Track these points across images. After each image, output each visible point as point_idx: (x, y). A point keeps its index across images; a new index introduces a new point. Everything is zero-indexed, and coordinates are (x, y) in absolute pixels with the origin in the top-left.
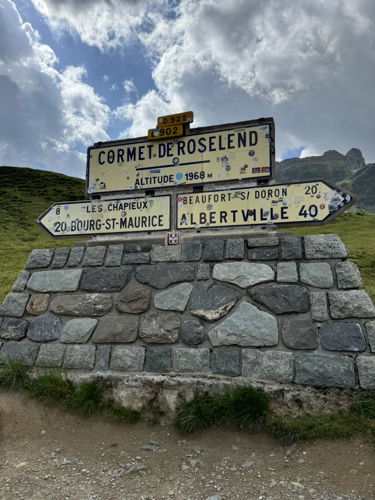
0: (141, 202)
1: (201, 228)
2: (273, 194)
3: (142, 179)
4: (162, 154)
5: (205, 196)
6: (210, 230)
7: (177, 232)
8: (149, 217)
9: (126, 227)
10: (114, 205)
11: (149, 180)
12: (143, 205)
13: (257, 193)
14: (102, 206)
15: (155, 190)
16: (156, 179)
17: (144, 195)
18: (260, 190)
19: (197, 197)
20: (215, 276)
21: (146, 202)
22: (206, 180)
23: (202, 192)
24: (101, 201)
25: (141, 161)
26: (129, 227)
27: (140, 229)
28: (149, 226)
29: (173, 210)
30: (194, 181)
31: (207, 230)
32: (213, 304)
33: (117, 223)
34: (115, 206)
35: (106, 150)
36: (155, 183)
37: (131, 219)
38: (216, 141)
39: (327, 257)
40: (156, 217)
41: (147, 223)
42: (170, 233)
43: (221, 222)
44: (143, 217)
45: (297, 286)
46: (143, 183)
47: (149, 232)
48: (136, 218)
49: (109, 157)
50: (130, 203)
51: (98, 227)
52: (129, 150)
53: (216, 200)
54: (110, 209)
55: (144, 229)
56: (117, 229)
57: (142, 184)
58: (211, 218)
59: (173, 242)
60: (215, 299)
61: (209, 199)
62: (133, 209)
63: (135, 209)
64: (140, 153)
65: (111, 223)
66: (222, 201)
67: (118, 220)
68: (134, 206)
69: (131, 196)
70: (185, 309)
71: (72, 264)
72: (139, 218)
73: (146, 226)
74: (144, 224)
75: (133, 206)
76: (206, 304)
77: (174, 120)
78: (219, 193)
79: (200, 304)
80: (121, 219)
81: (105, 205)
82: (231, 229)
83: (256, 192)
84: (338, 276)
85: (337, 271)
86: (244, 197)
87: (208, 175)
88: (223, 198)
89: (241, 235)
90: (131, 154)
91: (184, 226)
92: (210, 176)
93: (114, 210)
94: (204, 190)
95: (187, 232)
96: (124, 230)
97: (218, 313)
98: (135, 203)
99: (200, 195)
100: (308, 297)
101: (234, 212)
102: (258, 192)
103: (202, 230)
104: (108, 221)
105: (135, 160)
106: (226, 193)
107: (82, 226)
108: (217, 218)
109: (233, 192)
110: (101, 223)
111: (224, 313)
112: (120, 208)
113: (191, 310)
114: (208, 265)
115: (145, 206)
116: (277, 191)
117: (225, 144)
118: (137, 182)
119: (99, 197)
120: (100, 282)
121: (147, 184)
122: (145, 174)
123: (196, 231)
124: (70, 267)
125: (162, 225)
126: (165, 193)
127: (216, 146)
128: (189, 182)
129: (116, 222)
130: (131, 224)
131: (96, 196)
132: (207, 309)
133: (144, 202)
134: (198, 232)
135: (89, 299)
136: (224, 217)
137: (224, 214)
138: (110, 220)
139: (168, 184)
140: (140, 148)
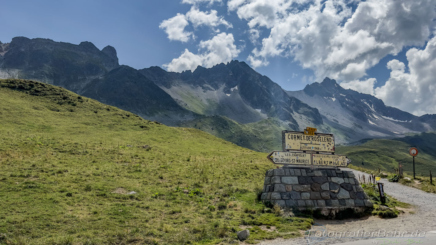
1: (320, 165)
2: (336, 158)
4: (307, 139)
7: (313, 166)
8: (305, 160)
10: (294, 154)
11: (304, 147)
12: (303, 156)
15: (306, 151)
17: (303, 152)
18: (333, 156)
20: (332, 181)
22: (320, 150)
23: (319, 154)
24: (290, 152)
25: (302, 140)
27: (302, 164)
29: (312, 158)
30: (317, 150)
32: (335, 188)
35: (291, 134)
37: (300, 160)
38: (321, 138)
40: (307, 160)
41: (305, 162)
42: (311, 166)
44: (303, 160)
45: (349, 184)
47: (305, 165)
49: (291, 137)
50: (299, 155)
51: (290, 162)
52: (297, 136)
53: (323, 157)
54: (293, 156)
56: (296, 163)
58: (322, 162)
59: (312, 169)
61: (321, 156)
63: (301, 156)
64: (301, 138)
65: (294, 160)
67: (296, 160)
69: (299, 152)
70: (329, 190)
74: (303, 162)
77: (312, 129)
78: (323, 155)
79: (332, 188)
81: (291, 154)
82: (326, 166)
86: (329, 157)
89: (330, 169)
90: (298, 137)
91: (315, 164)
92: (321, 149)
95: (316, 166)
96: (298, 163)
97: (337, 191)
98: (301, 154)
99: (318, 155)
100: (352, 187)
101: (327, 161)
105: (299, 140)
106: (325, 155)
107: (284, 161)
108: (323, 163)
109: (327, 155)
110: (291, 160)
112: (296, 156)
113: (331, 190)
114: (329, 178)
117: (324, 140)
118: (301, 148)
121: (304, 149)
122: (303, 145)
124: (292, 176)
125: (309, 163)
126: (308, 152)
127: (321, 140)
128: (315, 150)
131: (288, 150)
132: (334, 190)
134: (318, 166)
137: (325, 162)
139: (310, 150)
140: (301, 136)
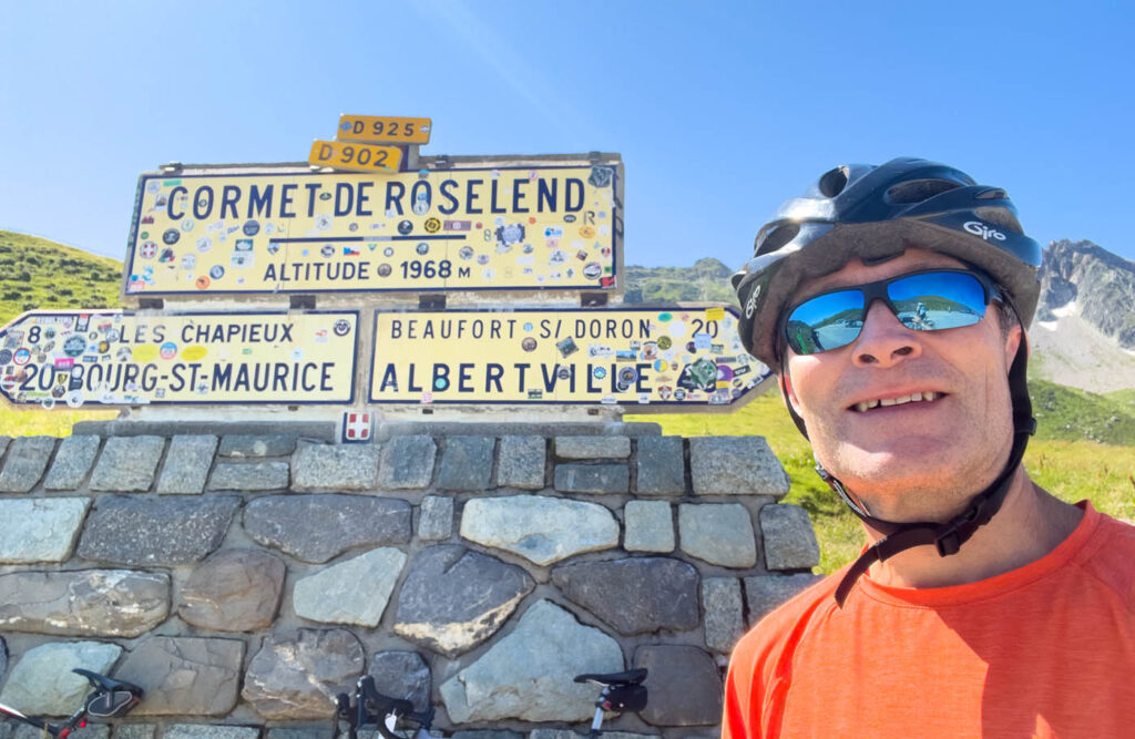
0: (276, 327)
1: (436, 402)
2: (618, 331)
3: (283, 266)
4: (343, 208)
5: (450, 322)
6: (458, 409)
7: (371, 409)
8: (297, 366)
9: (228, 389)
10: (199, 327)
11: (302, 270)
12: (281, 332)
13: (580, 324)
14: (164, 328)
15: (317, 295)
16: (324, 270)
17: (286, 305)
18: (588, 317)
19: (430, 323)
20: (466, 531)
21: (291, 325)
22: (455, 280)
23: (442, 310)
24: (163, 315)
25: (286, 220)
26: (236, 389)
27: (268, 395)
28: (294, 388)
29: (364, 350)
30: (423, 282)
31: (451, 408)
32: (458, 607)
33: (204, 377)
34: (203, 330)
35: (193, 184)
36: (318, 278)
37: (244, 368)
38: (483, 192)
39: (743, 490)
40: (315, 367)
41: (289, 381)
42: (350, 410)
43: (488, 389)
44: (278, 366)
45: (673, 563)
46: (286, 276)
47: (293, 405)
48: (258, 366)
49: (196, 203)
50: (245, 327)
51: (149, 384)
52: (254, 190)
53: (478, 333)
54: (187, 338)
55: (280, 395)
56: (204, 391)
57: (282, 278)
58: (463, 377)
59: (358, 436)
60: (466, 594)
61: (461, 329)
62: (251, 340)
63: (258, 340)
64: (285, 200)
65: (187, 374)
66: (492, 336)
67: (207, 370)
68: (257, 333)
69: (251, 307)
70: (381, 621)
71: (59, 484)
72: (268, 366)
73: (285, 388)
74: (279, 381)
75: (253, 333)
76: (440, 606)
77: (381, 128)
78: (487, 318)
79: (423, 605)
80: (217, 367)
81: (173, 327)
82: (511, 410)
83: (578, 321)
84: (767, 537)
85: (766, 525)
86: (549, 332)
87: (461, 270)
88: (495, 330)
89: (536, 426)
90: (260, 201)
91: (389, 393)
92: (464, 272)
93: (198, 340)
94: (447, 307)
95: (396, 410)
96: (221, 394)
97: (471, 630)
98: (259, 326)
99: (437, 318)
100: (699, 587)
101: (522, 367)
102: (582, 321)
103: (437, 409)
104: (179, 370)
105: (268, 215)
106: (503, 318)
107: (100, 379)
108: (477, 378)
109: (521, 318)
110: (157, 374)
111: (486, 631)
112: (215, 337)
113: (397, 621)
114: (447, 502)
115: (287, 335)
116: (627, 324)
117: (505, 199)
118: (270, 273)
119: (158, 305)
120: (137, 538)
121: (297, 278)
122: (293, 253)
123: (421, 410)
124: (54, 492)
125: (330, 389)
126: (343, 304)
127: (483, 202)
128: (411, 283)
129: (200, 372)
130: (243, 382)
131: (152, 301)
132: (442, 620)
133: (284, 326)
134: (427, 411)
135: (99, 587)
136: (497, 379)
137: (495, 372)
138: (184, 367)
139: (355, 283)
140: (286, 188)
